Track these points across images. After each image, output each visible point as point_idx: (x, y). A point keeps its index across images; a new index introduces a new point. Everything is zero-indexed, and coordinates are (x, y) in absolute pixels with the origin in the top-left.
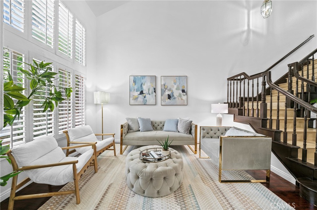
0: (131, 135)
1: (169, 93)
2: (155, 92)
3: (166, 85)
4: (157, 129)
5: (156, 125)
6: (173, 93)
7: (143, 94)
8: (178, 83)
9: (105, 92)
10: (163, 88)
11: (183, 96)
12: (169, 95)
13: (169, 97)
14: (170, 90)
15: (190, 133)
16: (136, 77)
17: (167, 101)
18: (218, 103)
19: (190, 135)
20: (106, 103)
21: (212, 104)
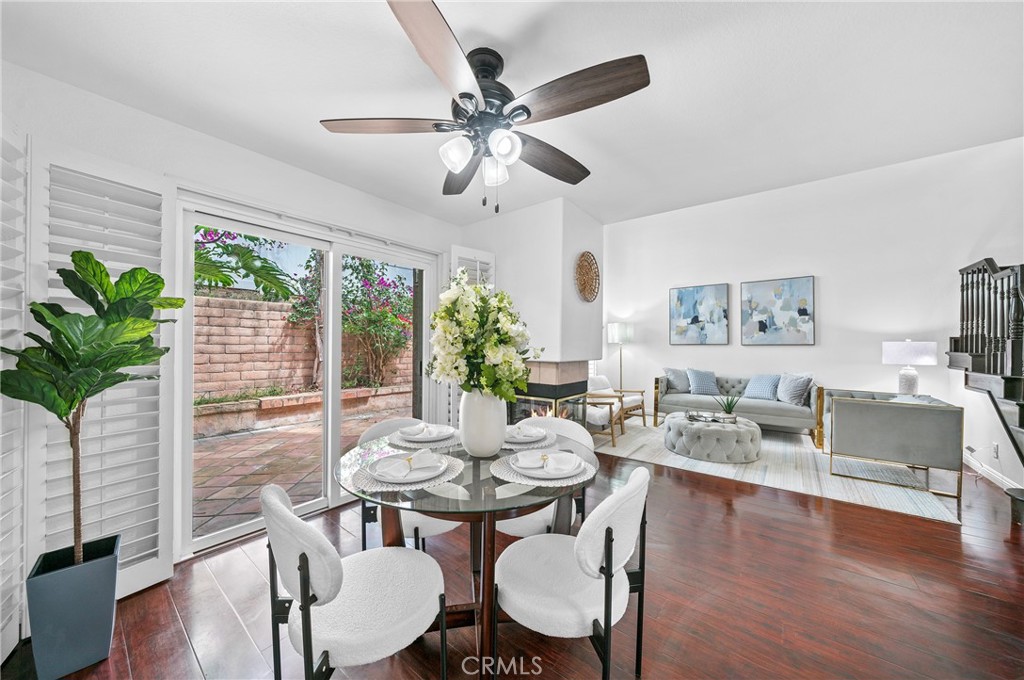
0: (672, 397)
1: (763, 318)
2: (726, 317)
3: (753, 301)
4: (730, 393)
5: (727, 386)
6: (773, 317)
7: (698, 322)
8: (786, 295)
9: (624, 324)
10: (746, 308)
11: (801, 324)
12: (761, 322)
13: (763, 327)
14: (764, 311)
15: (807, 403)
16: (684, 290)
17: (756, 335)
18: (904, 341)
19: (806, 409)
20: (626, 341)
21: (885, 343)
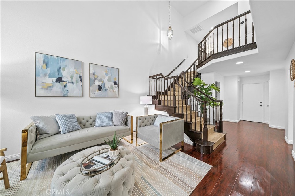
1: (100, 84)
2: (81, 80)
3: (96, 74)
4: (85, 126)
5: (84, 122)
6: (104, 84)
7: (62, 81)
8: (109, 75)
10: (92, 77)
11: (114, 88)
12: (99, 86)
13: (100, 88)
14: (100, 80)
15: (126, 124)
16: (49, 57)
17: (97, 92)
21: (141, 97)
